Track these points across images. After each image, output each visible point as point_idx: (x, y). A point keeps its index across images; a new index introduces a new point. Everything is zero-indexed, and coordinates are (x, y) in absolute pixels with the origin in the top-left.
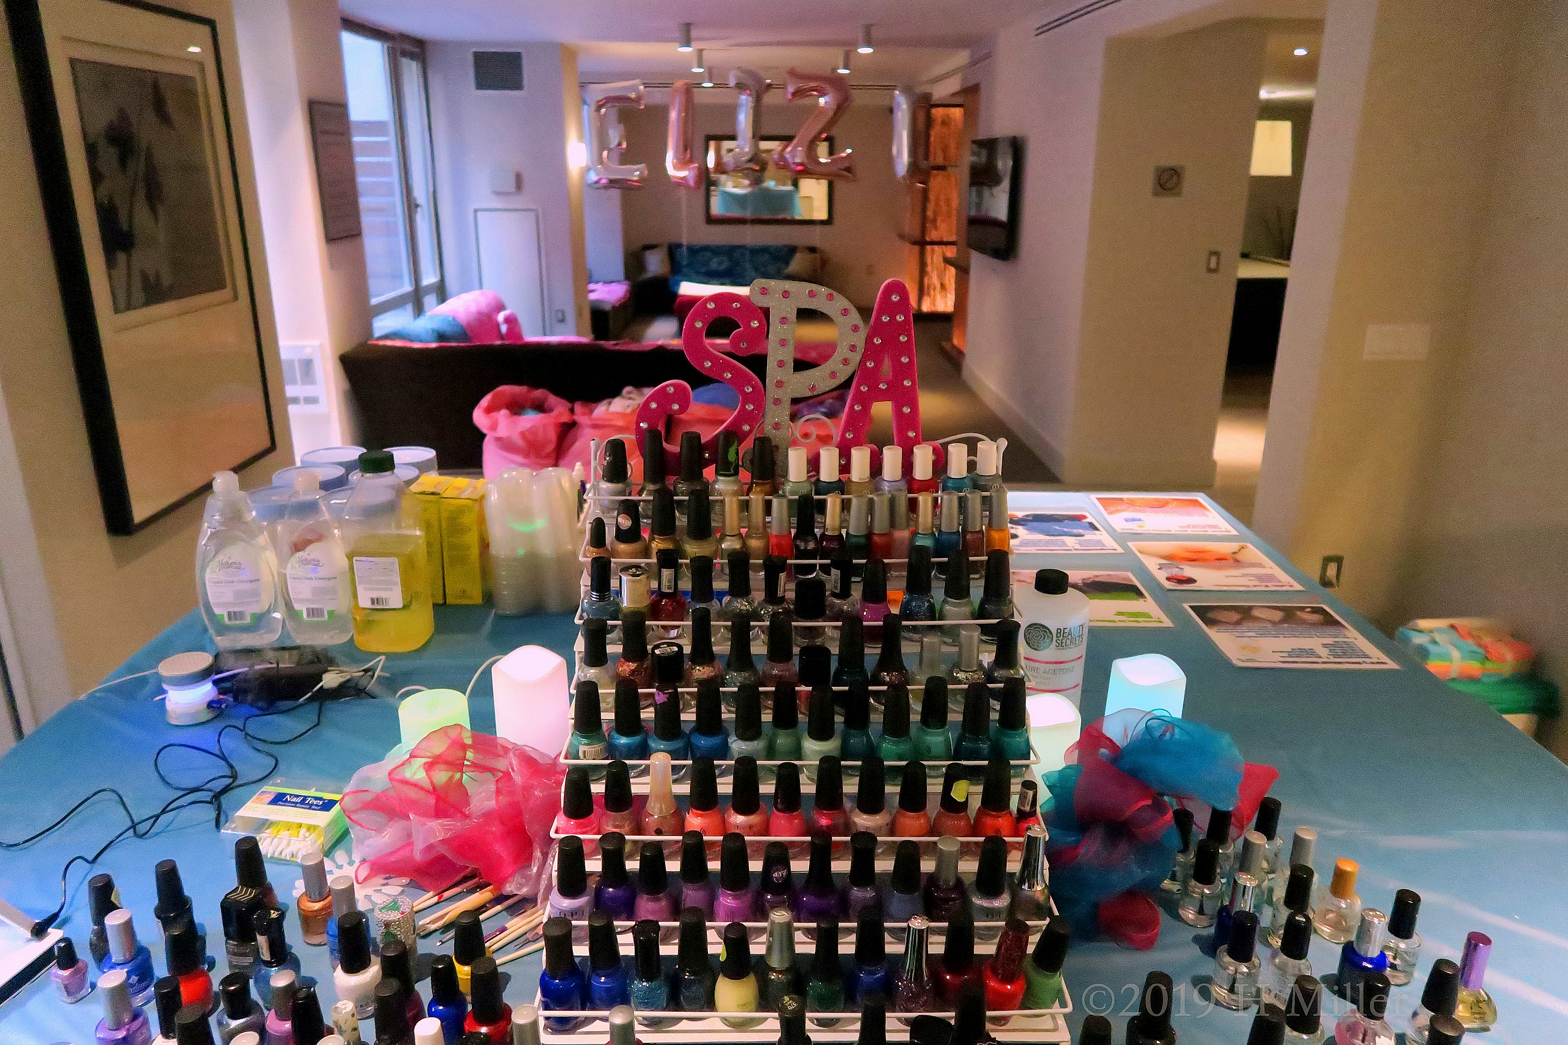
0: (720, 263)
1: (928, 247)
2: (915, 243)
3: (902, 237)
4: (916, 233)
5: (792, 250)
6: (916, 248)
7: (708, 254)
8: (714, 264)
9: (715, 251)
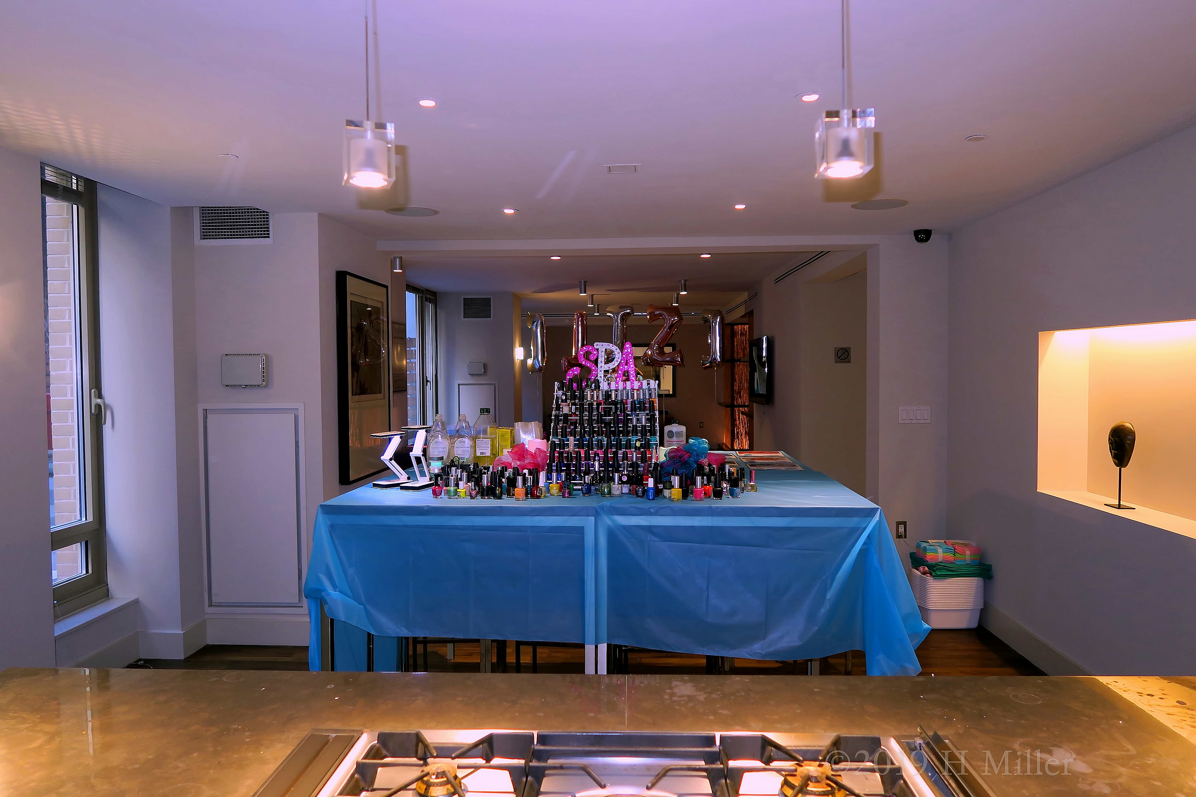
1: (736, 409)
3: (720, 404)
4: (729, 401)
6: (729, 410)
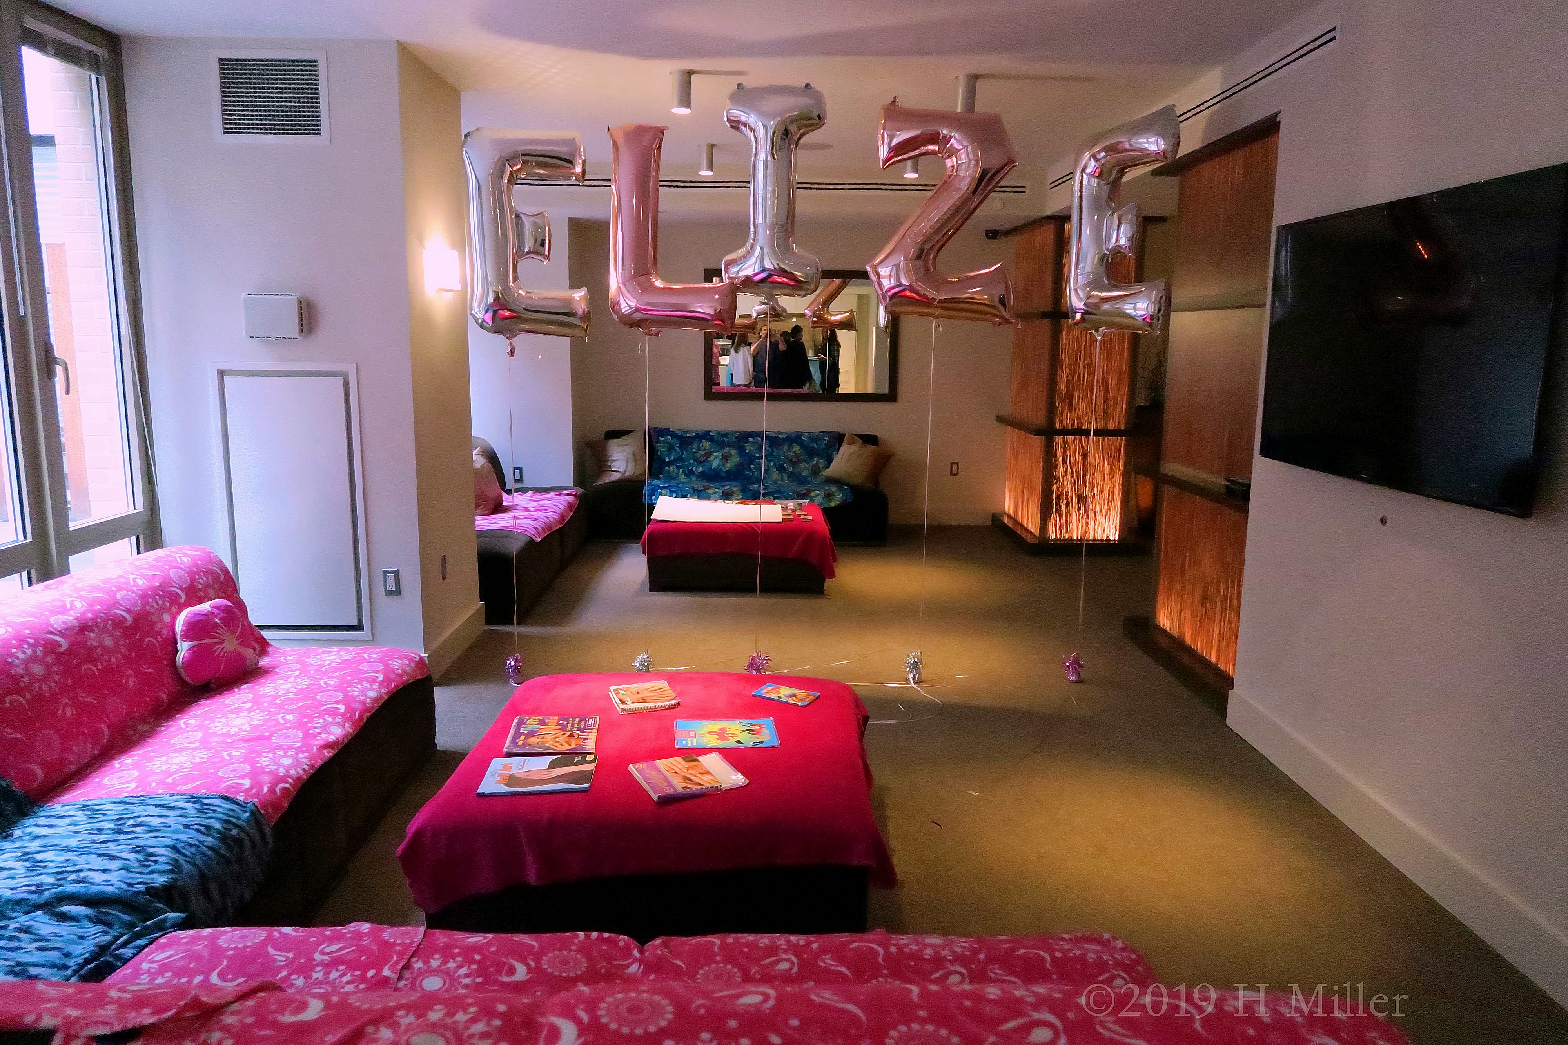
0: (725, 458)
1: (1060, 439)
2: (1038, 432)
4: (1039, 417)
5: (838, 439)
6: (1037, 442)
7: (707, 444)
8: (715, 462)
9: (719, 440)
